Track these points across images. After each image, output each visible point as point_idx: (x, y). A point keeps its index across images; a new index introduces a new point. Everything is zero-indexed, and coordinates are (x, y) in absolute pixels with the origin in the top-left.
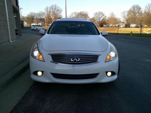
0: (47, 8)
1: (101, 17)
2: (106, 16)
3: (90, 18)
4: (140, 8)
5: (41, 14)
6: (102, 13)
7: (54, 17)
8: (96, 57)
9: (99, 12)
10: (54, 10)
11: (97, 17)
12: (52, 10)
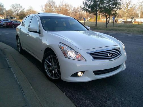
1: (19, 9)
2: (24, 9)
3: (6, 10)
4: (54, 3)
6: (19, 5)
8: (119, 50)
9: (16, 4)
11: (15, 9)
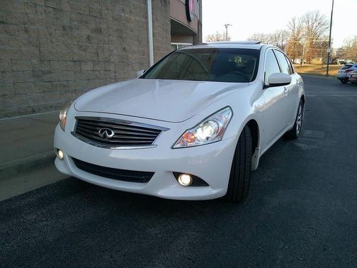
0: (294, 21)
5: (279, 36)
7: (308, 42)
10: (310, 23)
12: (305, 25)
